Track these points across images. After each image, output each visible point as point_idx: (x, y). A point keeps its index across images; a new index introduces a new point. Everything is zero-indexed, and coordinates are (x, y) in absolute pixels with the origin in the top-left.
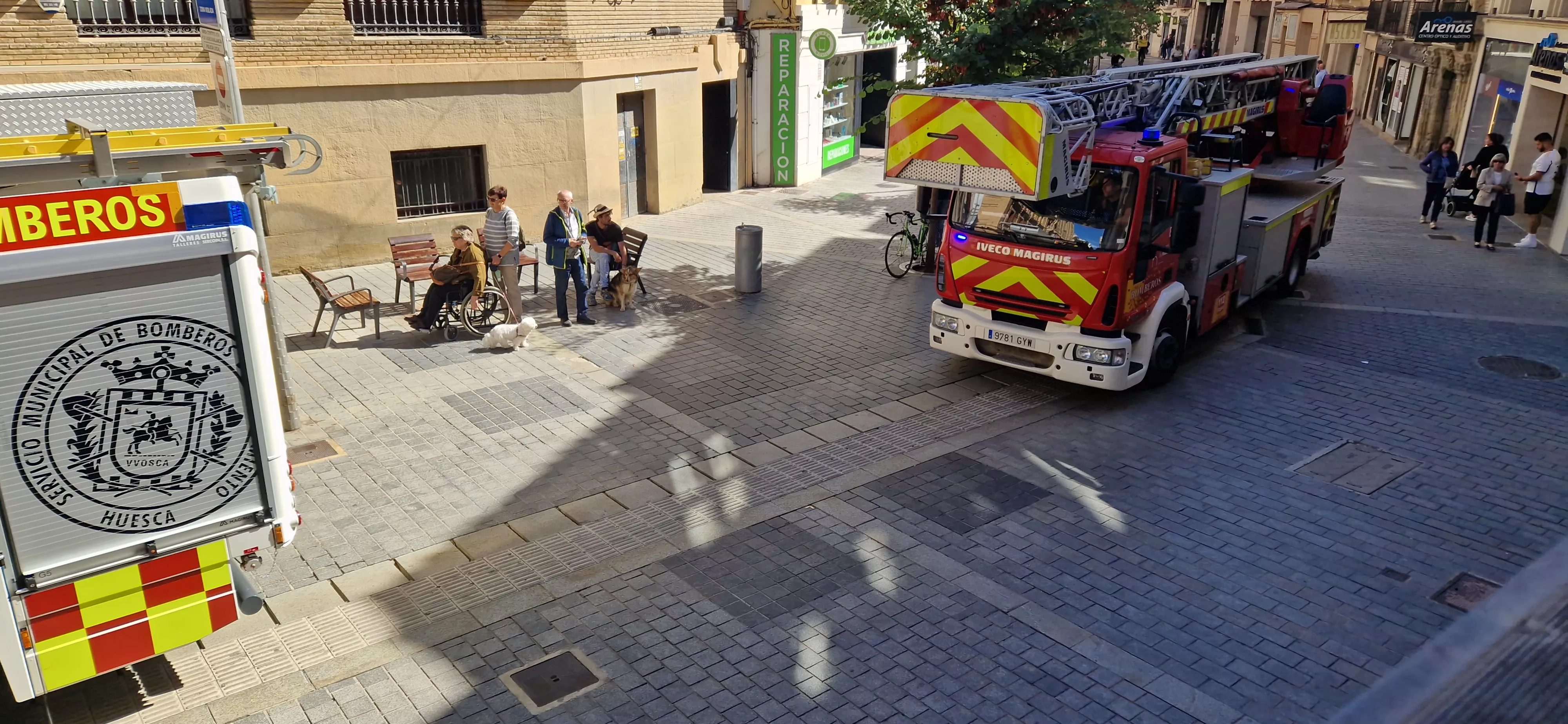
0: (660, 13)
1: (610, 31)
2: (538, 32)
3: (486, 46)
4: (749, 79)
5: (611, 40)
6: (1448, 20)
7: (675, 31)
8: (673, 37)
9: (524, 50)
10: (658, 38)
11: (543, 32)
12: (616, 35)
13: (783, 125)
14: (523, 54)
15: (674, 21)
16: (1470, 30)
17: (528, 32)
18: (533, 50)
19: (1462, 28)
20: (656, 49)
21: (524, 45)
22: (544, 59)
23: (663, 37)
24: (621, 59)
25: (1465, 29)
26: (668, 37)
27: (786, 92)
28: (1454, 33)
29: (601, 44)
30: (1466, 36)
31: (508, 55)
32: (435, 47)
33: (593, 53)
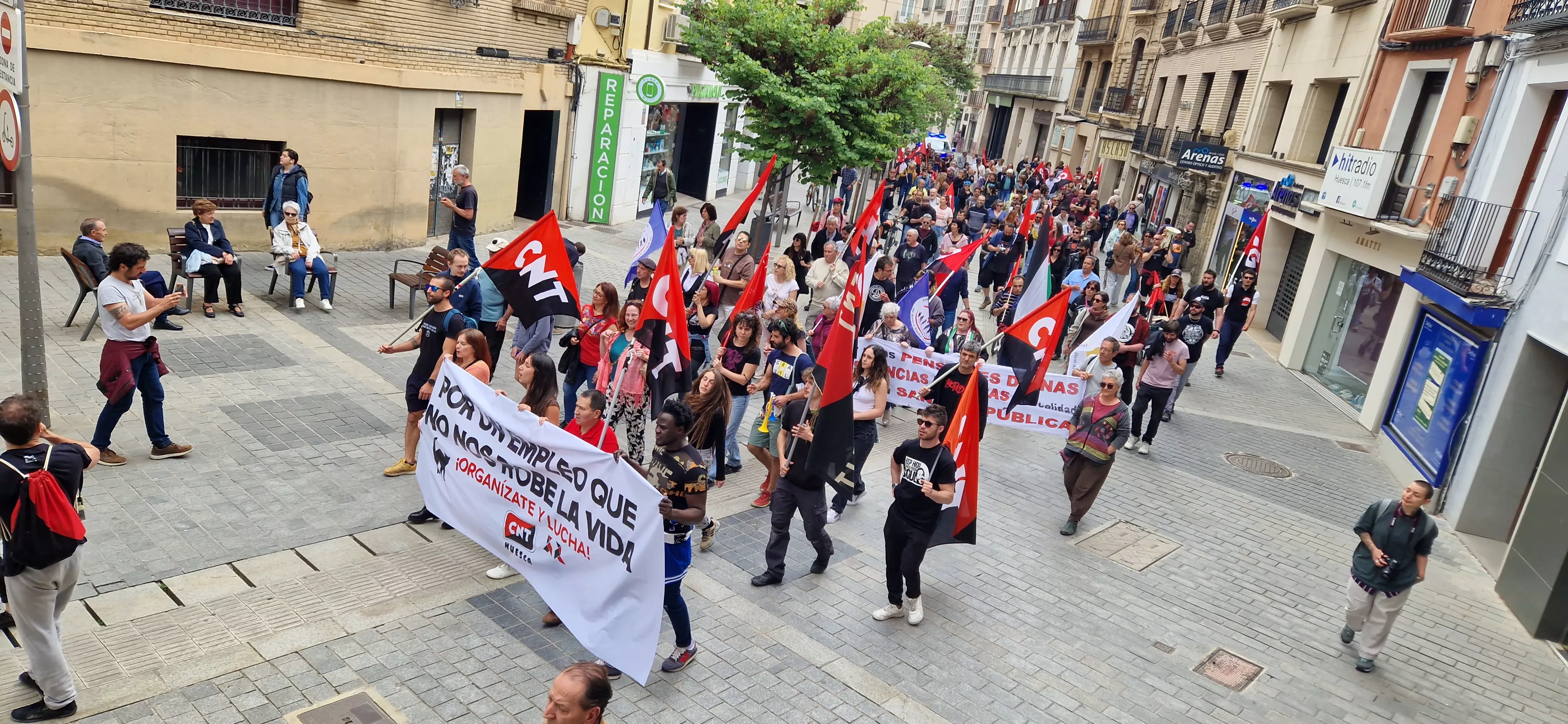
0: (488, 33)
1: (435, 43)
2: (357, 33)
3: (299, 40)
4: (573, 113)
5: (435, 53)
6: (1205, 151)
7: (503, 54)
8: (500, 59)
9: (340, 50)
10: (484, 58)
11: (363, 34)
12: (441, 48)
13: (604, 163)
14: (338, 54)
15: (502, 43)
16: (1222, 162)
17: (347, 32)
18: (351, 51)
19: (1214, 160)
20: (482, 69)
21: (341, 45)
22: (362, 62)
23: (490, 58)
24: (444, 73)
25: (1218, 161)
26: (494, 59)
27: (609, 131)
28: (1209, 163)
29: (424, 55)
30: (1218, 167)
31: (323, 52)
32: (242, 32)
33: (416, 63)
